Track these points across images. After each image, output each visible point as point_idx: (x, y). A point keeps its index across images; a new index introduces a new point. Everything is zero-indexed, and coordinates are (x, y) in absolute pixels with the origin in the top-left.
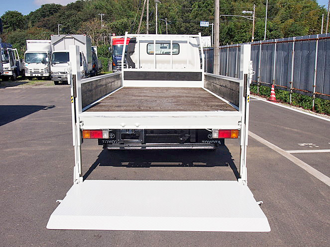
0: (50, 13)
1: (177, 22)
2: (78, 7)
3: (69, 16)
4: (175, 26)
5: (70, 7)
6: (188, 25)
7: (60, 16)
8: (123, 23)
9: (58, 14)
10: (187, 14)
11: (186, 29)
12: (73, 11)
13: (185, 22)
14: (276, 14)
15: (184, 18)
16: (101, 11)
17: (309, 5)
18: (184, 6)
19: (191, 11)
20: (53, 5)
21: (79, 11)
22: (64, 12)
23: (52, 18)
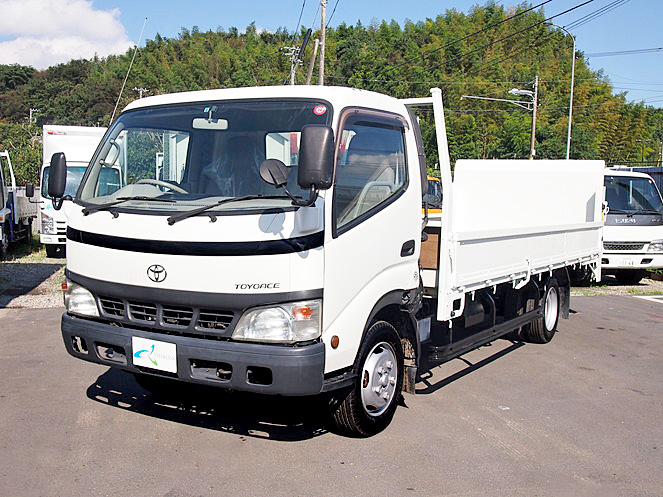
0: (8, 85)
2: (75, 74)
3: (55, 92)
5: (57, 72)
7: (33, 92)
9: (26, 88)
12: (63, 83)
16: (130, 85)
20: (16, 68)
21: (77, 82)
22: (42, 84)
23: (12, 95)
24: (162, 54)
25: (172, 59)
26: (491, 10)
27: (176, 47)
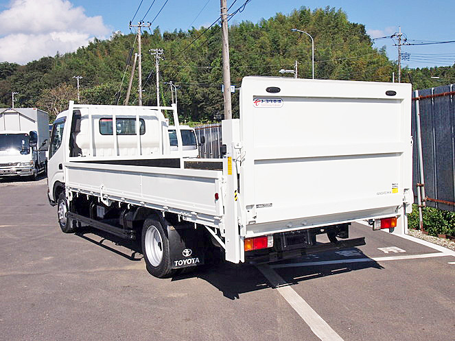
0: (1, 76)
1: (191, 86)
2: (44, 67)
3: (29, 80)
4: (188, 91)
5: (33, 66)
6: (206, 90)
7: (16, 80)
8: (103, 90)
9: (13, 77)
10: (204, 75)
11: (204, 96)
12: (36, 73)
13: (201, 86)
14: (330, 74)
15: (201, 81)
16: (78, 73)
17: (375, 60)
18: (200, 64)
19: (211, 70)
20: (6, 64)
21: (45, 72)
22: (22, 75)
23: (4, 83)
24: (98, 51)
25: (104, 54)
26: (303, 12)
27: (107, 46)
